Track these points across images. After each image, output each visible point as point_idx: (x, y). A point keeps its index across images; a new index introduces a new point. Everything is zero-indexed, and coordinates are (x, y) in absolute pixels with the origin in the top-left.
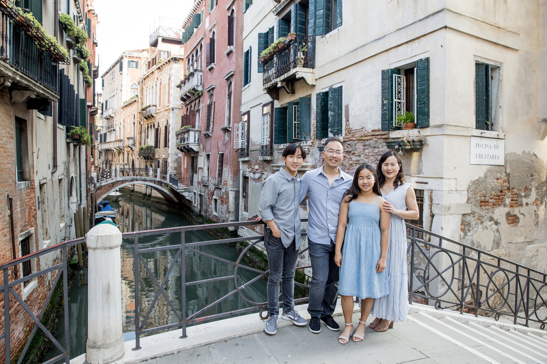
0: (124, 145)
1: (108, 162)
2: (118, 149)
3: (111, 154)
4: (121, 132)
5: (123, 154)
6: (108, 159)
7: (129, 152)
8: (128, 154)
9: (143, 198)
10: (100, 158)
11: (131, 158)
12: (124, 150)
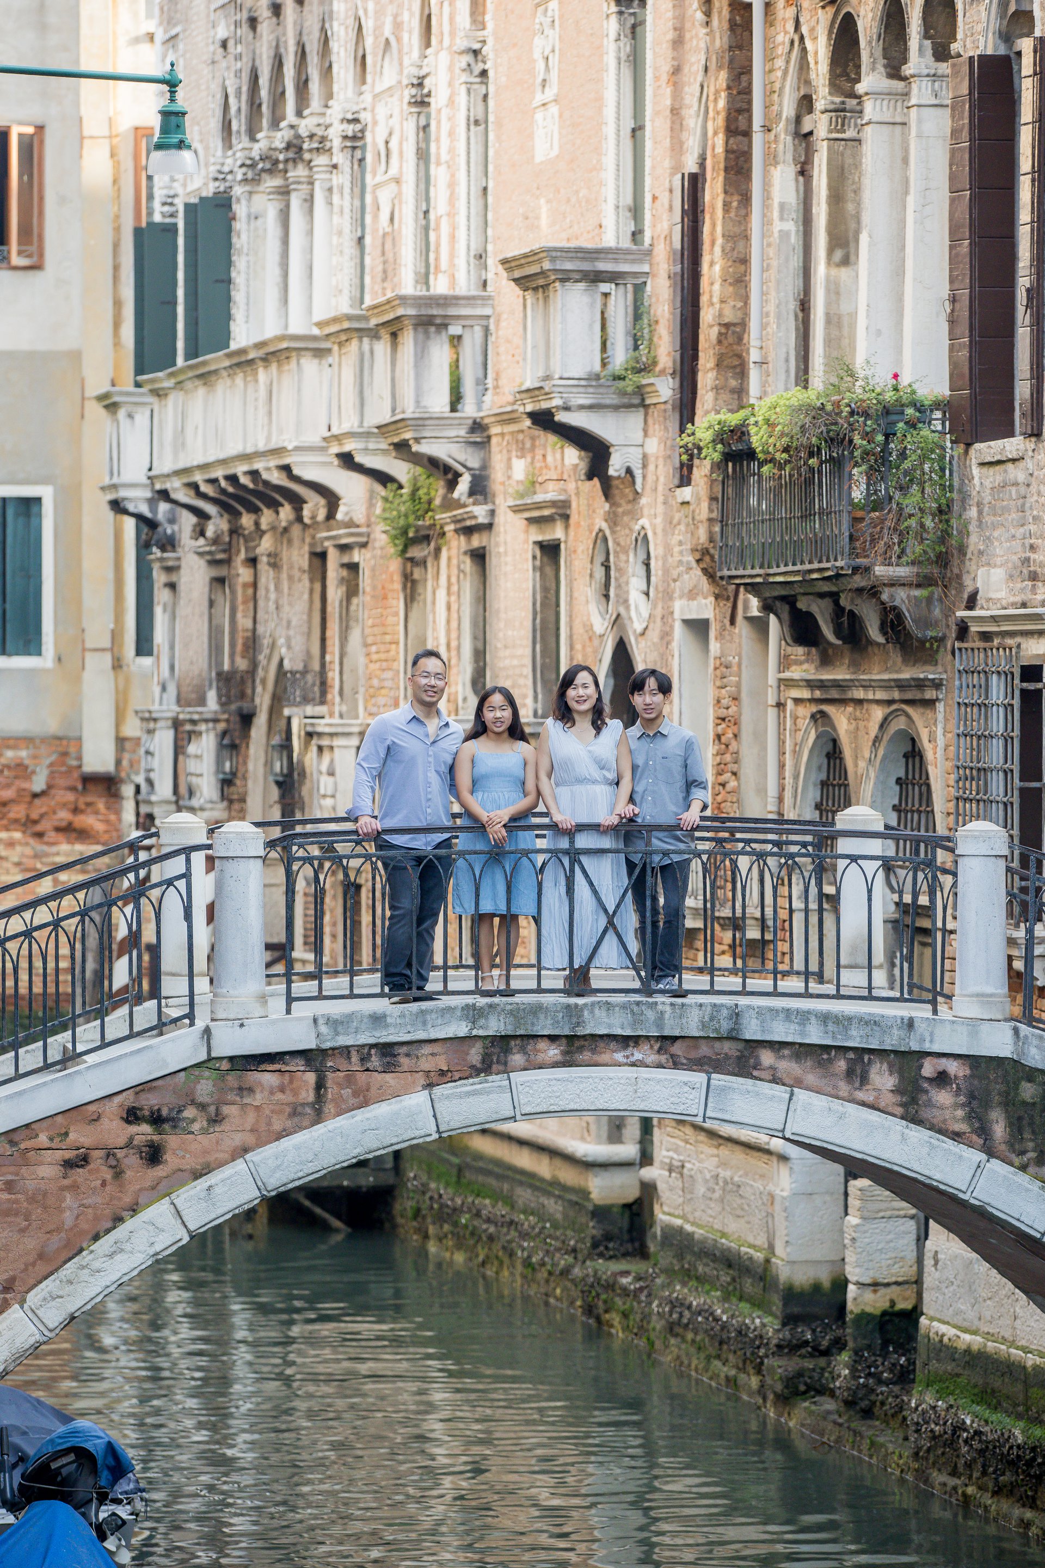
0: (493, 404)
1: (263, 700)
2: (401, 470)
3: (298, 557)
4: (439, 174)
5: (479, 557)
6: (252, 643)
7: (562, 512)
8: (550, 551)
9: (780, 1366)
10: (144, 646)
11: (600, 625)
12: (480, 489)
